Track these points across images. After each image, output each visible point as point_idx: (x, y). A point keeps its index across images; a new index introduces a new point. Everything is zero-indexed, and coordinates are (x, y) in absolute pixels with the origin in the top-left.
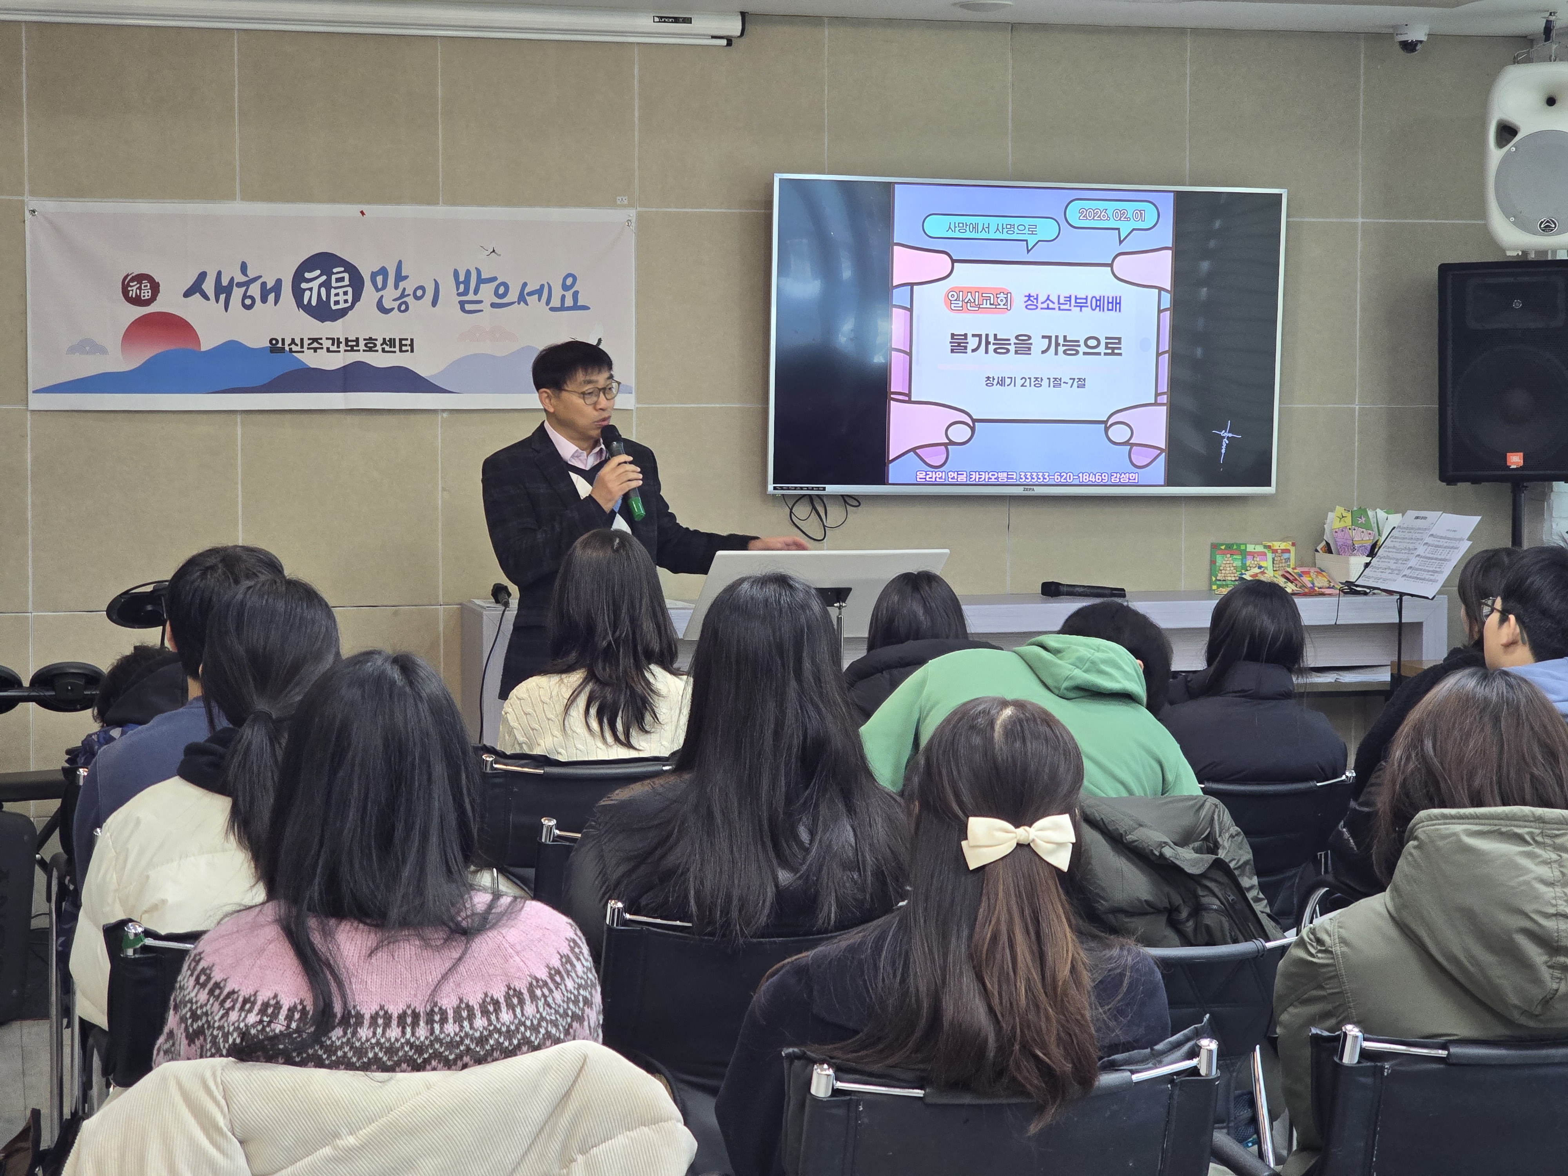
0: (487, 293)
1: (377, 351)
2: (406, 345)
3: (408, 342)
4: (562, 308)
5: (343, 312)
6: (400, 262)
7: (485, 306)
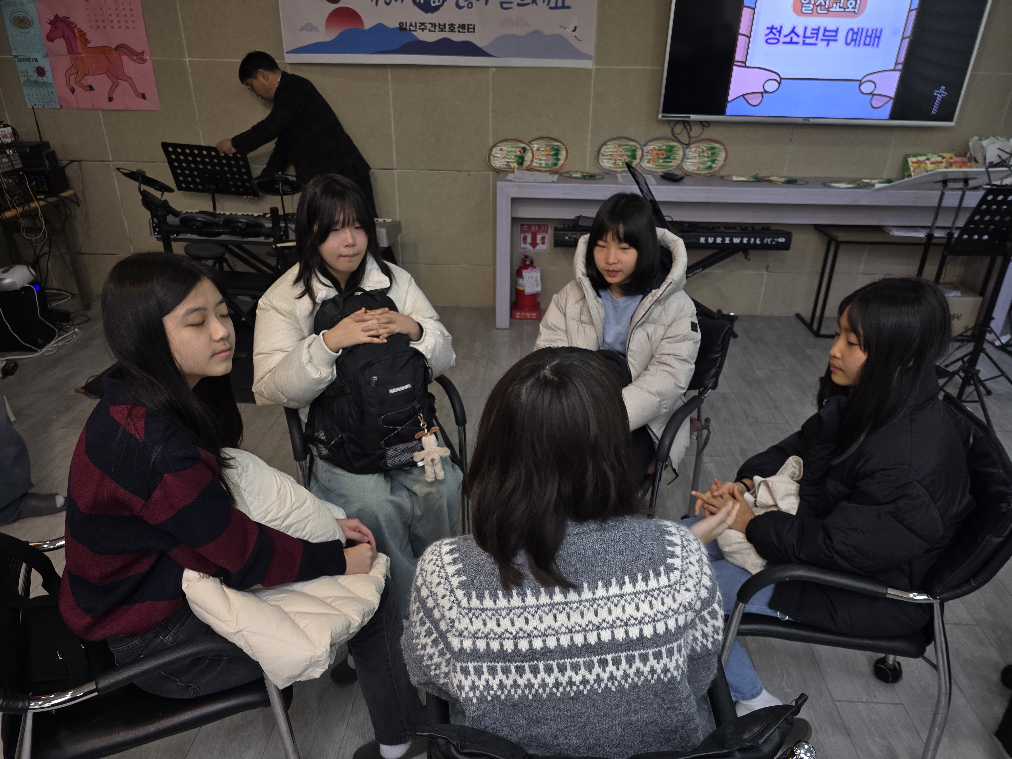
1: (455, 32)
2: (471, 28)
3: (472, 27)
4: (556, 7)
5: (437, 8)
7: (514, 5)
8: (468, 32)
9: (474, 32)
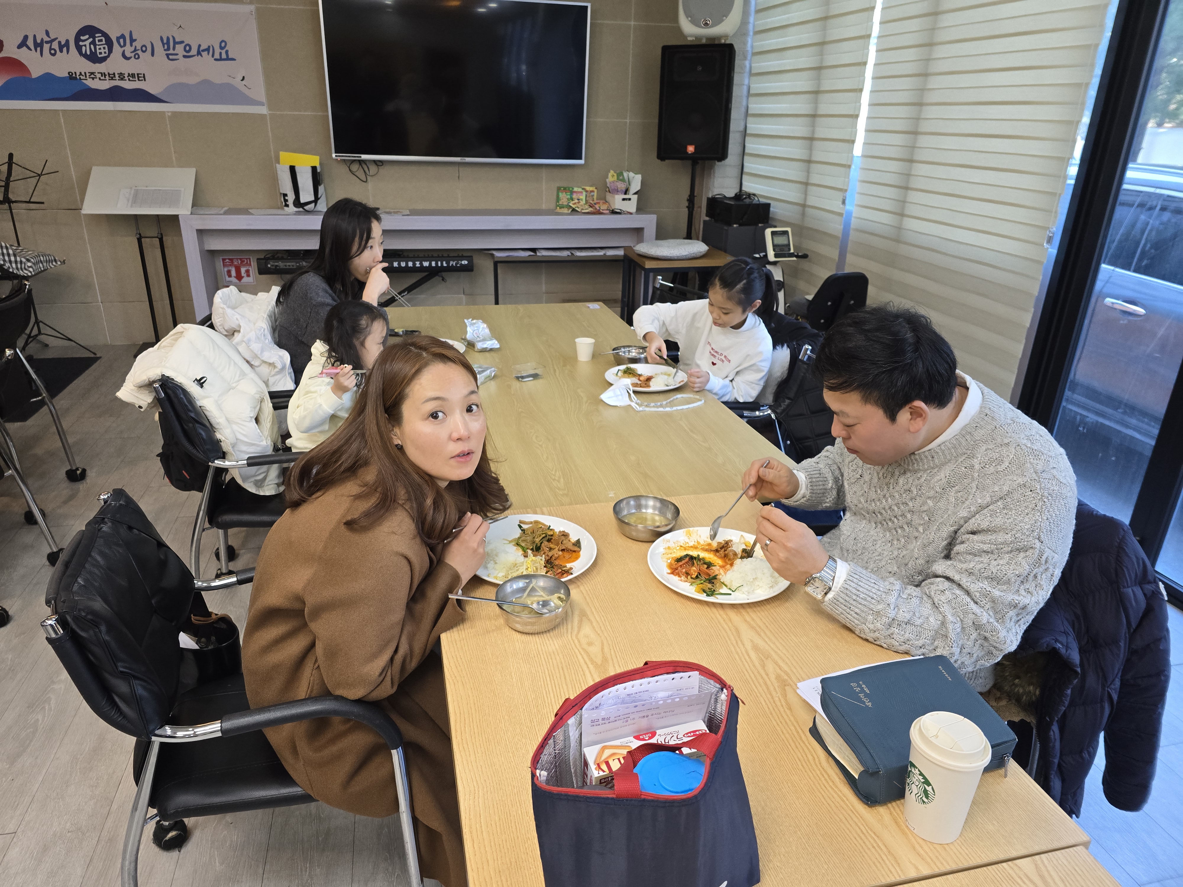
0: (180, 49)
1: (126, 80)
2: (141, 77)
4: (221, 59)
5: (104, 59)
6: (131, 32)
7: (180, 56)
8: (139, 80)
9: (145, 80)
